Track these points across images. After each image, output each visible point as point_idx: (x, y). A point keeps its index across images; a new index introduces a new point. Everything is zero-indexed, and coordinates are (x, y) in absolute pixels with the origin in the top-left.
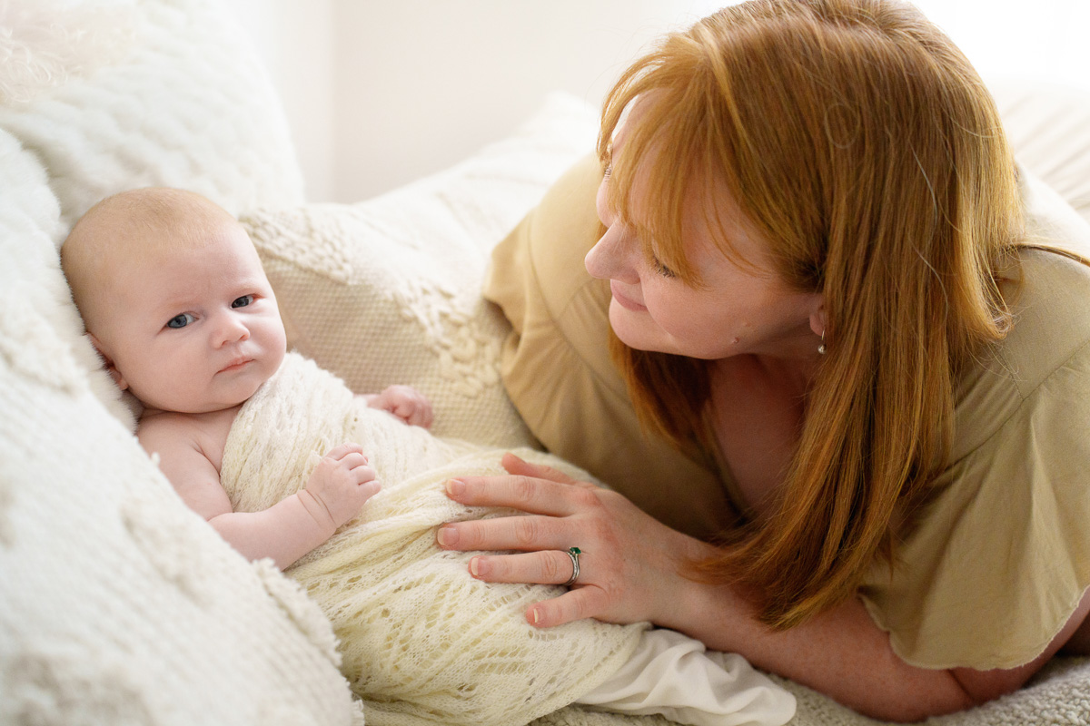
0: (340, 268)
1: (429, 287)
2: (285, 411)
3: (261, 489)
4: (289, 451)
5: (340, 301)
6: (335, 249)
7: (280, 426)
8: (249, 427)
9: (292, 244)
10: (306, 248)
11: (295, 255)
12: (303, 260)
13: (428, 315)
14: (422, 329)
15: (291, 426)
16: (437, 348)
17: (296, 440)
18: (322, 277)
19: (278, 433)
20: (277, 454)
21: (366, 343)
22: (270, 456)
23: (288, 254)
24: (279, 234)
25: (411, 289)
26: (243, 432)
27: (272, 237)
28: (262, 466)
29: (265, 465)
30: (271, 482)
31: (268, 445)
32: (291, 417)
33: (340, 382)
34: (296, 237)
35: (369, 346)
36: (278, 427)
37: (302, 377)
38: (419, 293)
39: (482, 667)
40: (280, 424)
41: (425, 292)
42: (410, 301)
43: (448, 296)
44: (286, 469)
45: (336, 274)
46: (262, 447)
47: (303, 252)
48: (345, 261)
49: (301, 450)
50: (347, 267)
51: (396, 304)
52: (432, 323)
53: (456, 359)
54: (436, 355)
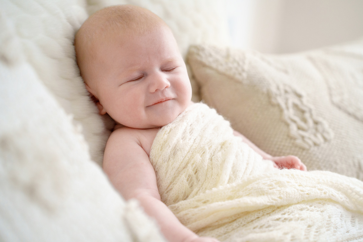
0: (240, 74)
1: (288, 89)
2: (188, 131)
3: (167, 172)
4: (186, 152)
5: (239, 91)
6: (239, 65)
7: (184, 138)
8: (166, 136)
9: (217, 61)
10: (223, 63)
11: (217, 66)
12: (221, 69)
13: (286, 104)
14: (281, 111)
15: (190, 139)
16: (289, 121)
17: (191, 147)
18: (231, 78)
19: (181, 141)
20: (179, 153)
22: (175, 154)
23: (214, 65)
24: (211, 55)
25: (278, 88)
26: (162, 138)
28: (169, 159)
29: (171, 159)
30: (173, 169)
31: (175, 147)
32: (191, 135)
33: (227, 123)
34: (220, 58)
36: (182, 139)
37: (203, 116)
38: (282, 92)
40: (184, 137)
41: (286, 92)
42: (276, 95)
43: (299, 96)
44: (182, 162)
45: (238, 77)
46: (171, 148)
47: (221, 65)
48: (243, 71)
49: (193, 153)
50: (244, 75)
51: (269, 95)
52: (288, 108)
53: (299, 128)
54: (288, 125)
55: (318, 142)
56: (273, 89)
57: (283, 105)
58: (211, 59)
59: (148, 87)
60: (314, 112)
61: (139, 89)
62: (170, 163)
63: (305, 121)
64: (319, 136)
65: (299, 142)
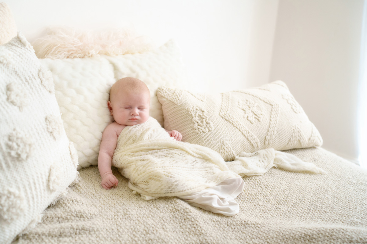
0: (177, 101)
5: (175, 108)
6: (177, 97)
10: (171, 96)
11: (168, 97)
12: (169, 98)
13: (195, 115)
16: (195, 122)
18: (173, 103)
21: (179, 118)
24: (166, 92)
25: (193, 108)
27: (164, 93)
34: (170, 93)
35: (179, 119)
38: (195, 109)
39: (151, 178)
41: (197, 109)
42: (192, 111)
43: (203, 112)
45: (175, 102)
48: (178, 100)
50: (179, 101)
51: (188, 111)
52: (195, 117)
53: (198, 125)
54: (194, 123)
55: (205, 131)
56: (191, 108)
57: (194, 116)
58: (165, 94)
59: (130, 113)
60: (207, 119)
61: (127, 112)
62: (128, 135)
63: (202, 122)
64: (207, 129)
65: (197, 131)
